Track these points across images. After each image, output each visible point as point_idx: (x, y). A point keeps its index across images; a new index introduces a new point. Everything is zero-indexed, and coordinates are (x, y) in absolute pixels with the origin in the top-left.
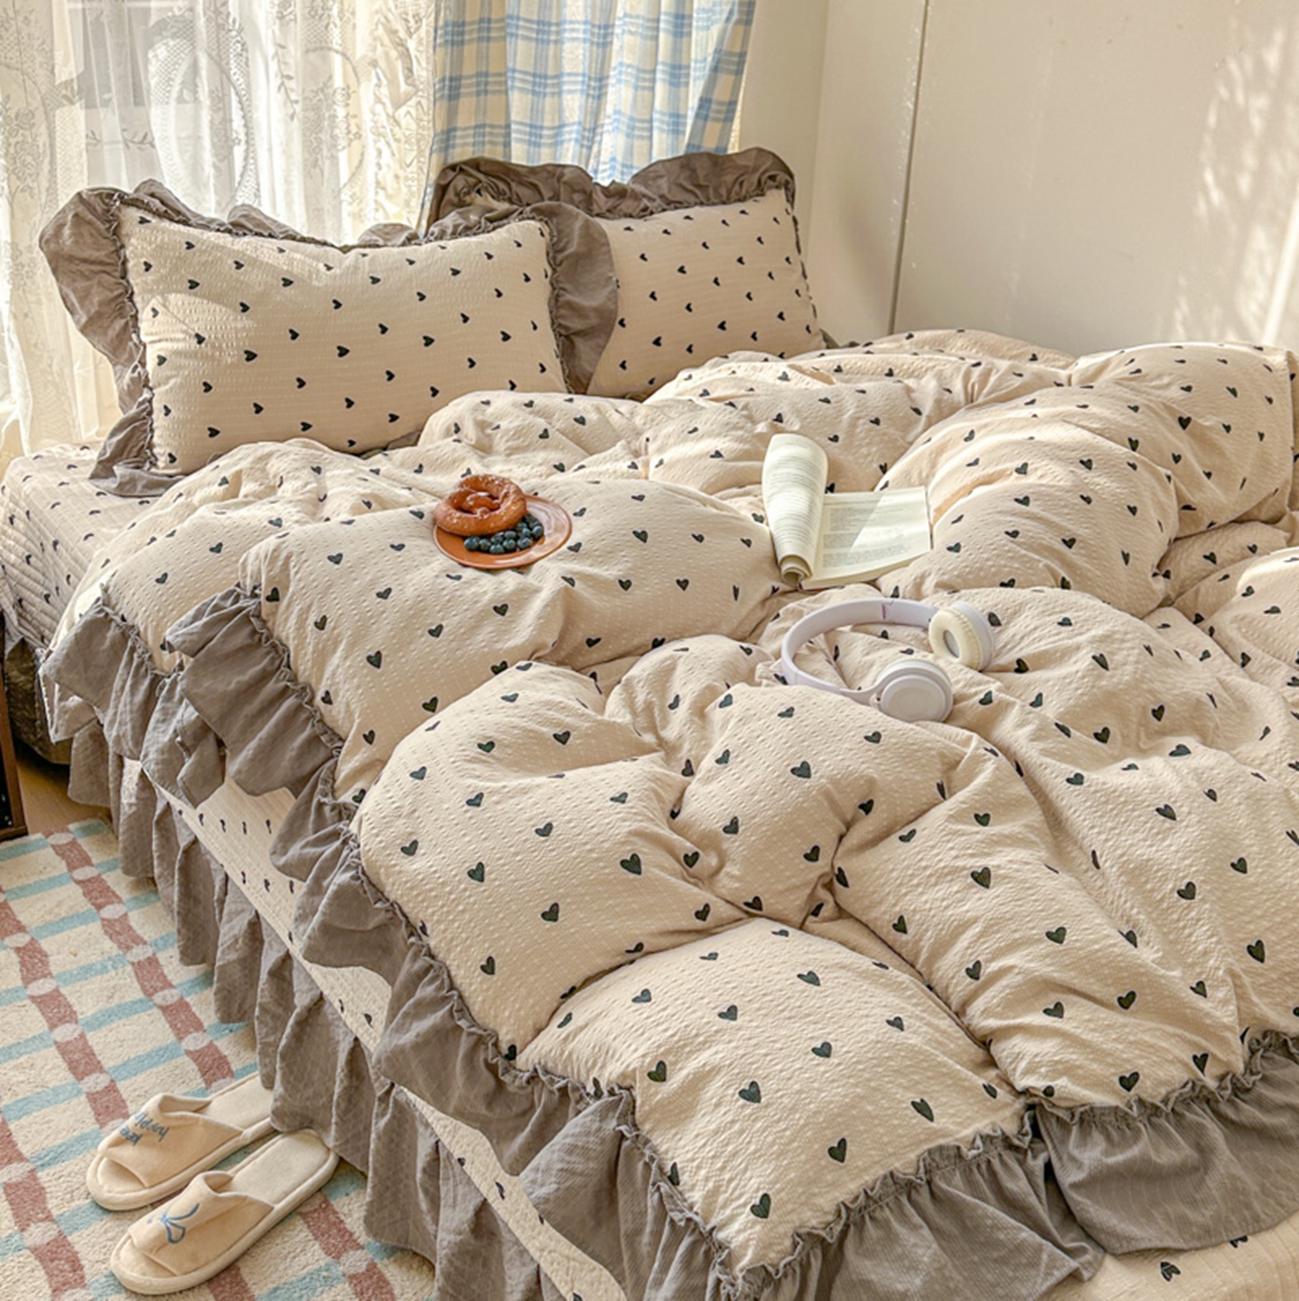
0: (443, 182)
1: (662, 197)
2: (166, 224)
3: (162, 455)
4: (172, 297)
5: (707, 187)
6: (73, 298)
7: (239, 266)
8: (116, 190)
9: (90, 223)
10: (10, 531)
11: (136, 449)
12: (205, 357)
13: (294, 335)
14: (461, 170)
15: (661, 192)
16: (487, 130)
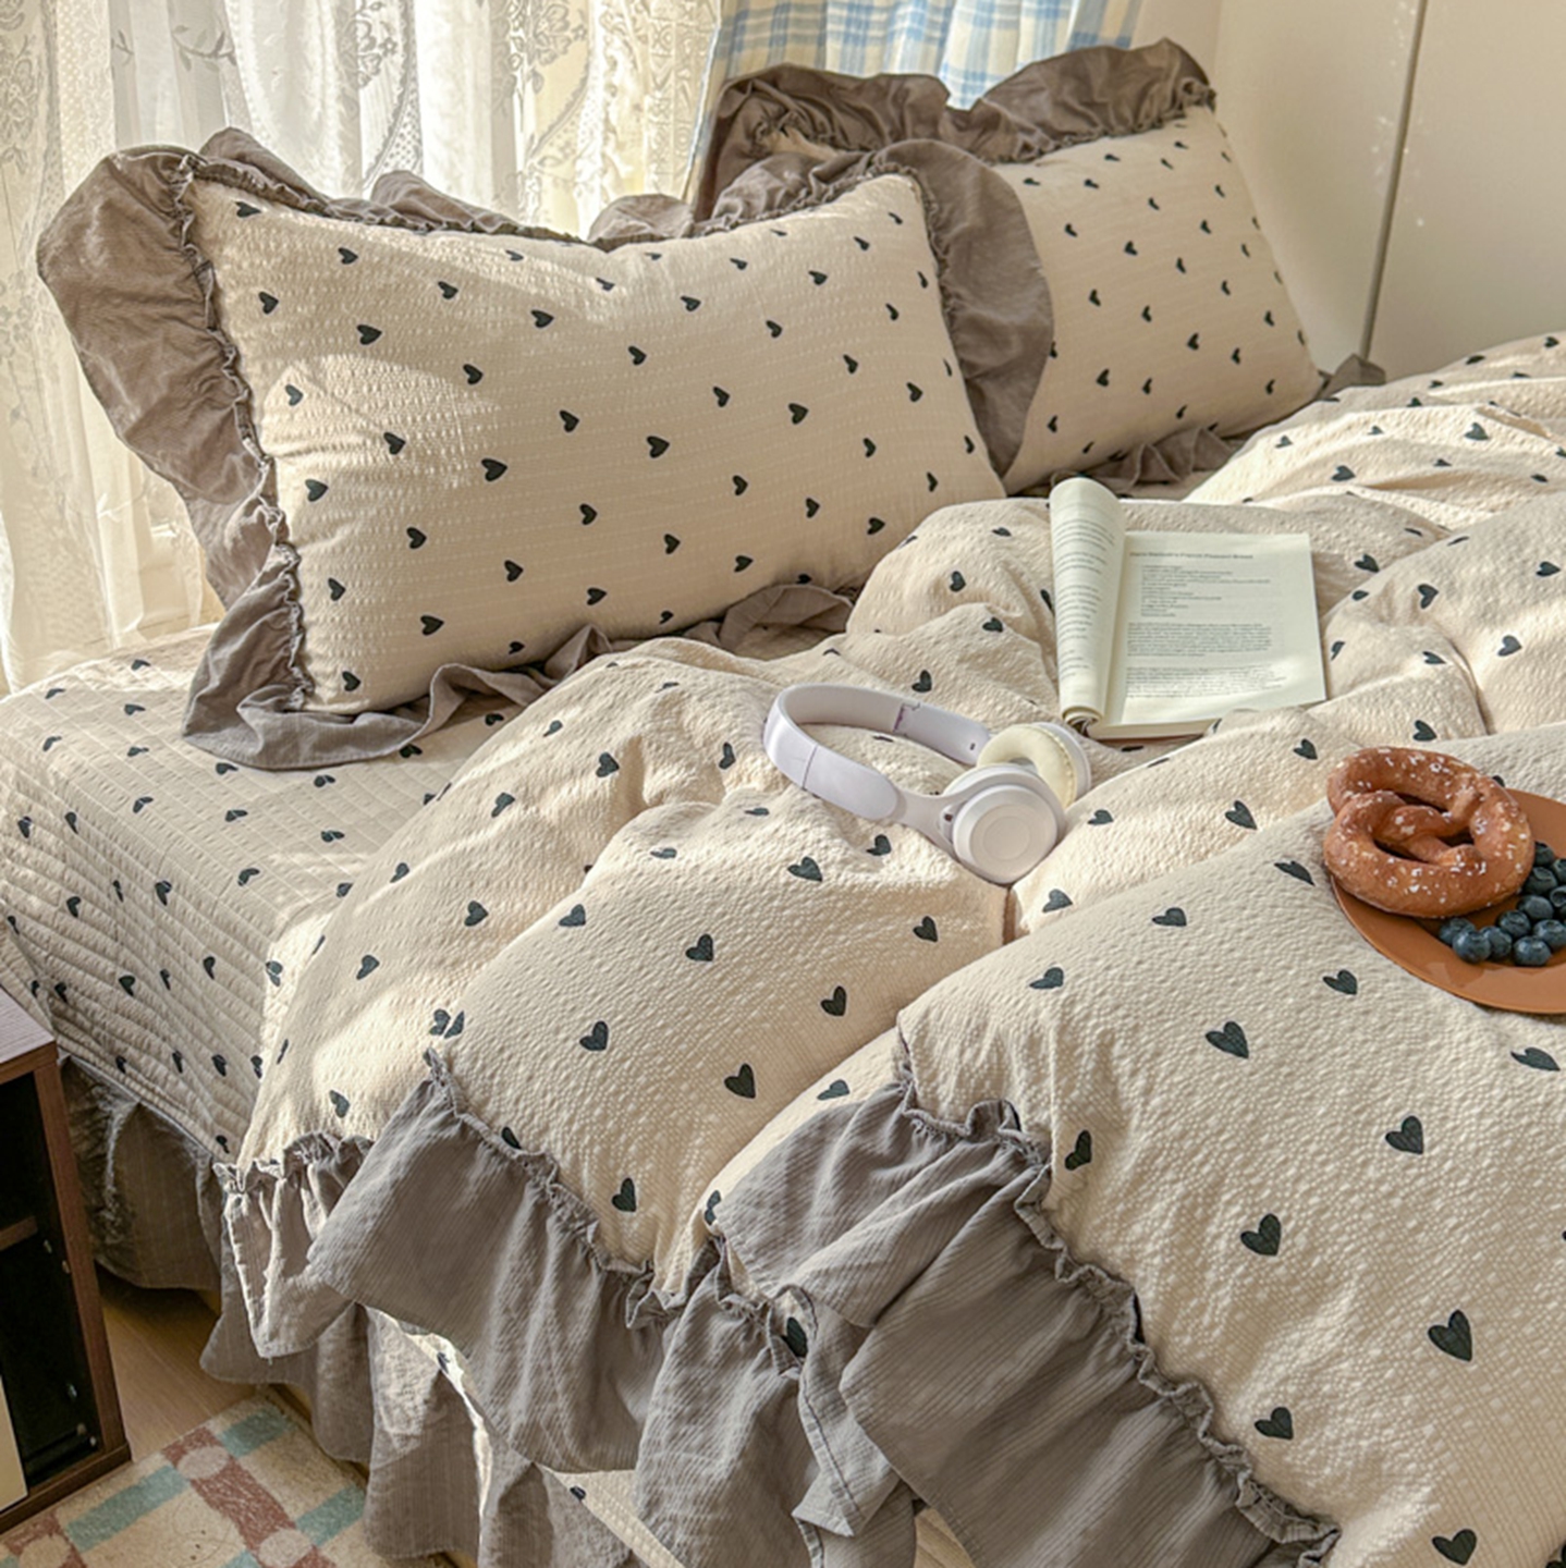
0: (726, 114)
1: (1043, 125)
2: (287, 214)
3: (327, 676)
4: (329, 362)
5: (1104, 105)
6: (111, 373)
7: (449, 292)
8: (183, 152)
9: (135, 220)
10: (23, 850)
11: (268, 668)
12: (407, 479)
13: (570, 422)
14: (754, 89)
15: (1039, 118)
16: (792, 14)
